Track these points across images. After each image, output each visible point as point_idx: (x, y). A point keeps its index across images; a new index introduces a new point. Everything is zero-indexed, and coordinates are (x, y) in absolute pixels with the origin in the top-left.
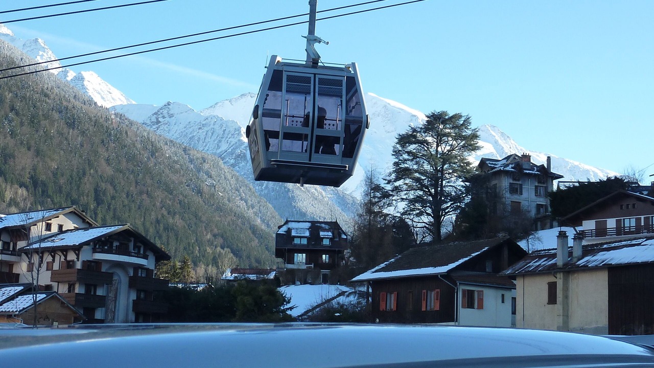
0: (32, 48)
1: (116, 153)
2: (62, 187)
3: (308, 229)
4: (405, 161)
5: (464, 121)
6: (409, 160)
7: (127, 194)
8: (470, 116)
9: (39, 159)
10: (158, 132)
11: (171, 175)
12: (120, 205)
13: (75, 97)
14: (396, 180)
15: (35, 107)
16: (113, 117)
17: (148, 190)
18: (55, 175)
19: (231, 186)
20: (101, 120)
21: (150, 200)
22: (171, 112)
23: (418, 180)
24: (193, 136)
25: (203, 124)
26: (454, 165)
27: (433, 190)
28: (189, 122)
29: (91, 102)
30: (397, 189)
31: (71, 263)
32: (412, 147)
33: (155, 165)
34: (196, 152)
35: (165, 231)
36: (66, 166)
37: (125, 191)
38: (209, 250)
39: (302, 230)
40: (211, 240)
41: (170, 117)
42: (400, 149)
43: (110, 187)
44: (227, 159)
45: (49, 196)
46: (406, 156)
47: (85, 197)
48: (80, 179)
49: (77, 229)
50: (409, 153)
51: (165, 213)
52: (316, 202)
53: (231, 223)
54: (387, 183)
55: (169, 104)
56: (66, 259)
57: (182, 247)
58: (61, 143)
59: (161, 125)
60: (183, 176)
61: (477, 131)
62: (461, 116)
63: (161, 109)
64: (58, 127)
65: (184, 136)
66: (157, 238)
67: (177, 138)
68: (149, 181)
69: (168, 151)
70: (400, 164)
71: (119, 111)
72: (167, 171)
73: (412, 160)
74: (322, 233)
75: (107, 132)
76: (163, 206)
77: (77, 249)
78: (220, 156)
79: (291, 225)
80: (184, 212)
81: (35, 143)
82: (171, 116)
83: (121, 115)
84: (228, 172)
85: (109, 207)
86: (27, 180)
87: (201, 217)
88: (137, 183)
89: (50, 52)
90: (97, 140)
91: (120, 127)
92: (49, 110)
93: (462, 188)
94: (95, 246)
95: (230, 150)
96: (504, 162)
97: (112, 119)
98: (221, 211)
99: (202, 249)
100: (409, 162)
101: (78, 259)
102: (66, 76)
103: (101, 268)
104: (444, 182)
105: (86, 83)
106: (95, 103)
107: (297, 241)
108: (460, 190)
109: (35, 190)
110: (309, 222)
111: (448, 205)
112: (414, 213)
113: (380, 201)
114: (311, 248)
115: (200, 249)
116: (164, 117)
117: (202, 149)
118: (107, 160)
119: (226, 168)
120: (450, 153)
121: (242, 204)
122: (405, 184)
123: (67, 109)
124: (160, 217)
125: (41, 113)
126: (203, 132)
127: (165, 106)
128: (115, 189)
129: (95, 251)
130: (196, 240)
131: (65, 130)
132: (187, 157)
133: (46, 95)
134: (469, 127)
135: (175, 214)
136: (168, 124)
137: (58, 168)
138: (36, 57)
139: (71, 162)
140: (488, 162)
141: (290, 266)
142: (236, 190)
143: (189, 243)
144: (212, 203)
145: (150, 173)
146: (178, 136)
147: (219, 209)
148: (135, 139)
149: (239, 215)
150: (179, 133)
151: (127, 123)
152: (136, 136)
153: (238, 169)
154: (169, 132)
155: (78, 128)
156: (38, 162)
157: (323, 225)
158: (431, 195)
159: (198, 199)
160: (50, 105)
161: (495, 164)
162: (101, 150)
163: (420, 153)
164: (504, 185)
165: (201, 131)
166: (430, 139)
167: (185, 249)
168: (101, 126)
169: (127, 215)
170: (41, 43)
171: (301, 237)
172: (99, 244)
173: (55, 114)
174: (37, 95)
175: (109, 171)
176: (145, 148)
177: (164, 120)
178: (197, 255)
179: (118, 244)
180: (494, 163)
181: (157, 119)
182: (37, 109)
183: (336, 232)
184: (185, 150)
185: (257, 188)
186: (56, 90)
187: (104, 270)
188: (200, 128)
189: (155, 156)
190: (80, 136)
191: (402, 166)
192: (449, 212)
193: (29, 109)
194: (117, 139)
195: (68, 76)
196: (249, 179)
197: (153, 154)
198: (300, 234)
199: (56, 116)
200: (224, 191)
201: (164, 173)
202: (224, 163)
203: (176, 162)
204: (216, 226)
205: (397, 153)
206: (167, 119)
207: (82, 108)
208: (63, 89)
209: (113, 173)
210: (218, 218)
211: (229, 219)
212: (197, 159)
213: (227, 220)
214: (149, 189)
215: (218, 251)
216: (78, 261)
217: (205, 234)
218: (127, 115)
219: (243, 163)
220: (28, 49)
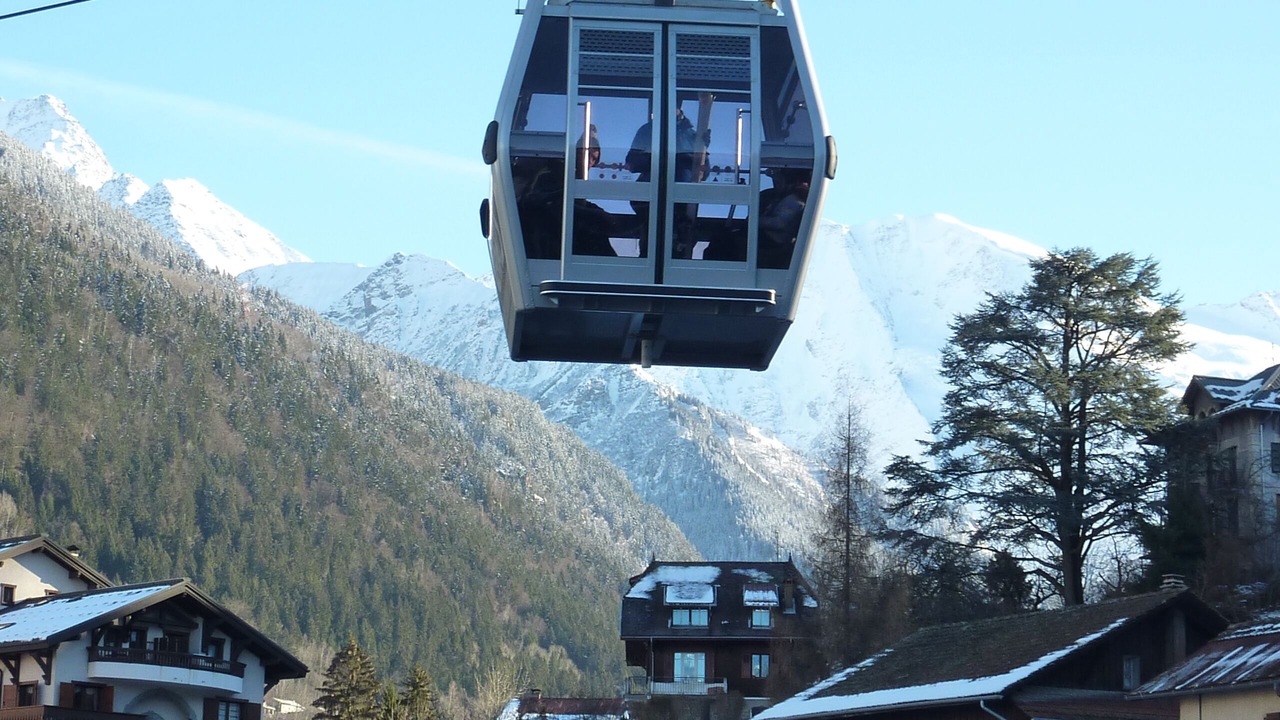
0: (32, 121)
1: (253, 395)
2: (109, 491)
3: (712, 584)
4: (976, 390)
5: (1140, 275)
6: (988, 387)
7: (284, 504)
8: (1154, 260)
9: (47, 416)
10: (371, 337)
11: (402, 451)
12: (264, 534)
13: (144, 248)
14: (952, 444)
15: (35, 276)
16: (245, 298)
17: (340, 492)
18: (90, 457)
19: (566, 476)
20: (213, 309)
21: (347, 520)
22: (403, 282)
23: (1013, 441)
24: (465, 345)
25: (490, 312)
26: (1114, 399)
27: (1057, 469)
28: (453, 308)
29: (188, 261)
30: (959, 469)
31: (30, 691)
32: (997, 351)
33: (360, 424)
34: (470, 387)
35: (388, 603)
36: (119, 432)
37: (280, 495)
38: (509, 650)
39: (695, 587)
40: (514, 623)
41: (402, 296)
42: (963, 356)
43: (237, 489)
44: (557, 405)
45: (73, 516)
46: (979, 376)
47: (171, 516)
48: (157, 467)
49: (52, 597)
50: (990, 367)
51: (387, 552)
52: (800, 515)
53: (567, 577)
54: (930, 453)
55: (397, 260)
56: (15, 680)
57: (433, 645)
58: (105, 371)
59: (378, 317)
60: (436, 452)
61: (1178, 302)
62: (1129, 263)
63: (376, 275)
64: (96, 328)
65: (439, 347)
66: (366, 622)
67: (422, 352)
68: (343, 469)
69: (395, 387)
70: (965, 399)
71: (266, 284)
72: (392, 441)
73: (997, 388)
74: (749, 596)
75: (228, 339)
76: (383, 535)
77: (44, 650)
78: (538, 396)
79: (665, 575)
80: (439, 549)
81: (37, 374)
82: (404, 292)
83: (268, 293)
84: (559, 438)
85: (235, 542)
86: (17, 475)
87: (484, 563)
88: (310, 474)
89: (81, 131)
90: (201, 361)
91: (265, 325)
92: (72, 285)
93: (1135, 461)
94: (95, 640)
95: (564, 379)
96: (1256, 385)
97: (243, 305)
98: (540, 543)
99: (488, 650)
100: (990, 392)
101: (47, 678)
102: (122, 193)
103: (110, 703)
104: (1088, 446)
105: (175, 210)
106: (200, 264)
107: (680, 619)
108: (1133, 467)
109: (37, 500)
110: (714, 564)
111: (1102, 510)
112: (1010, 532)
113: (910, 502)
114: (718, 636)
115: (482, 651)
116: (384, 296)
117: (488, 378)
118: (230, 415)
119: (552, 429)
120: (1101, 365)
121: (600, 525)
122: (983, 453)
123: (121, 280)
124: (373, 563)
125: (49, 294)
126: (491, 332)
127: (388, 264)
128: (251, 492)
129: (93, 655)
130: (473, 625)
131: (117, 337)
132: (448, 402)
133: (66, 246)
134: (1154, 292)
135: (414, 554)
136: (396, 313)
137: (97, 439)
138: (44, 145)
139: (132, 422)
140: (1209, 387)
141: (662, 688)
142: (581, 488)
143: (452, 635)
144: (514, 523)
145: (346, 447)
146: (425, 346)
147: (534, 539)
148: (305, 356)
149: (588, 554)
150: (427, 338)
151: (285, 314)
152: (309, 347)
153: (587, 429)
154: (398, 336)
155: (149, 331)
156: (45, 423)
157: (754, 573)
158: (1053, 482)
159: (475, 514)
160: (75, 272)
161: (1231, 393)
162: (214, 388)
163: (1021, 366)
164: (1256, 448)
165: (484, 330)
166: (1045, 326)
167: (441, 649)
168: (212, 322)
169: (284, 559)
170: (55, 107)
171: (691, 607)
172: (103, 636)
173: (89, 295)
174: (41, 247)
175: (235, 443)
176: (332, 380)
177: (385, 302)
178: (474, 667)
179: (160, 635)
180: (1227, 388)
181: (367, 301)
182: (41, 283)
183: (788, 590)
184: (440, 382)
185: (640, 479)
186: (94, 232)
187: (119, 706)
188: (482, 323)
189: (360, 398)
190: (155, 351)
191: (971, 405)
192: (1102, 528)
193: (19, 284)
194: (256, 358)
195: (128, 194)
196: (617, 457)
197: (354, 394)
198: (690, 598)
199: (92, 299)
200: (548, 491)
201: (382, 445)
202: (550, 415)
203: (416, 415)
204: (527, 585)
205: (954, 368)
206: (394, 301)
207: (161, 277)
208: (113, 229)
209: (244, 448)
210: (531, 565)
211: (561, 566)
212: (475, 405)
213: (557, 569)
214: (344, 489)
215: (532, 654)
216: (48, 683)
217: (495, 609)
218: (285, 293)
219: (600, 415)
220: (23, 124)
